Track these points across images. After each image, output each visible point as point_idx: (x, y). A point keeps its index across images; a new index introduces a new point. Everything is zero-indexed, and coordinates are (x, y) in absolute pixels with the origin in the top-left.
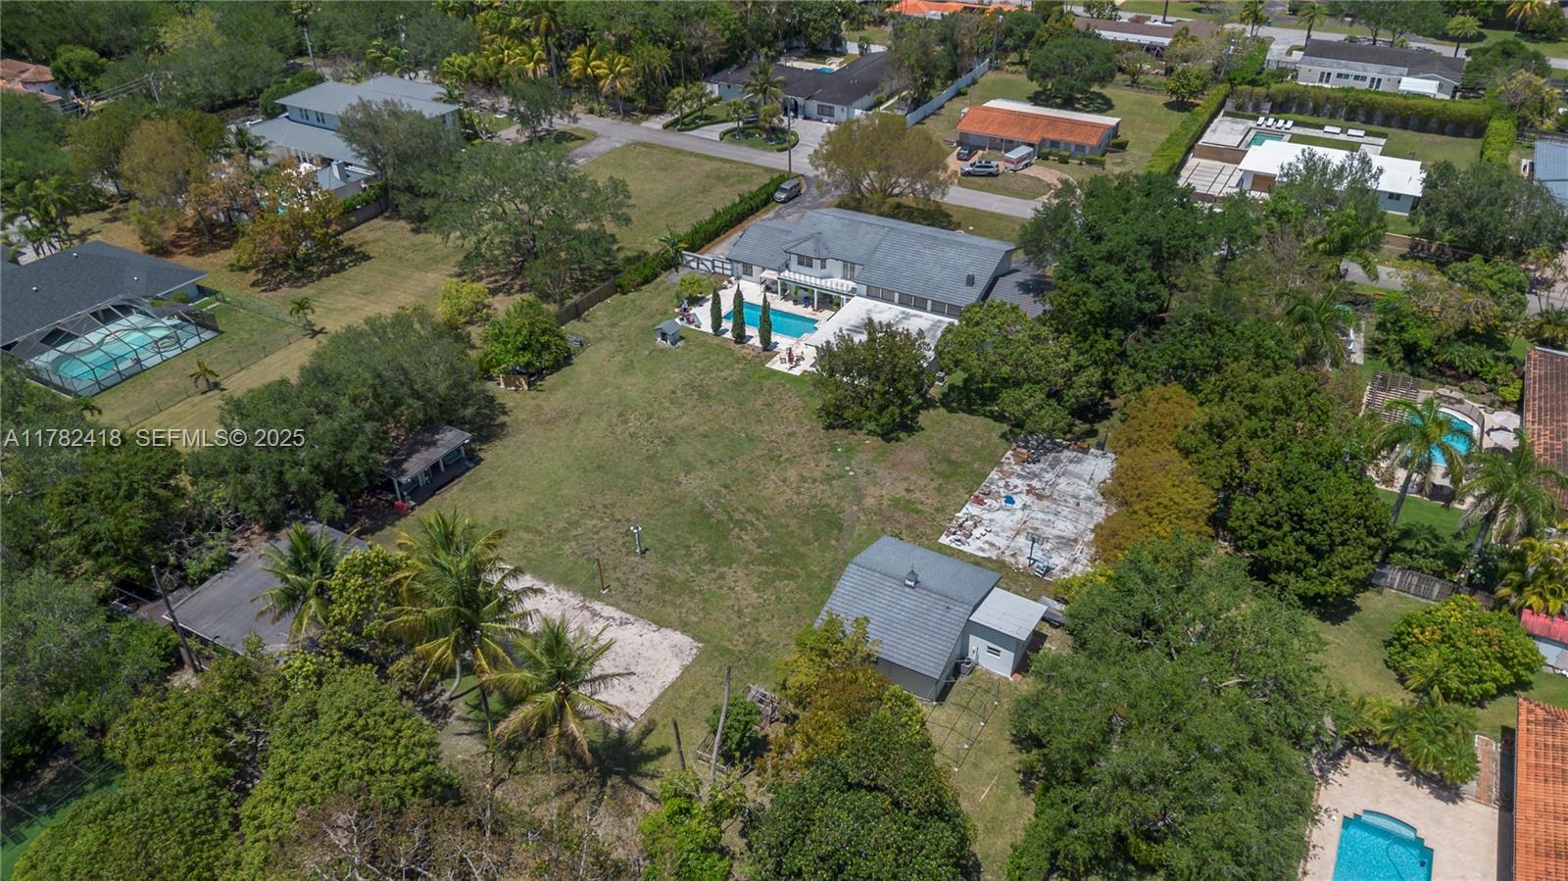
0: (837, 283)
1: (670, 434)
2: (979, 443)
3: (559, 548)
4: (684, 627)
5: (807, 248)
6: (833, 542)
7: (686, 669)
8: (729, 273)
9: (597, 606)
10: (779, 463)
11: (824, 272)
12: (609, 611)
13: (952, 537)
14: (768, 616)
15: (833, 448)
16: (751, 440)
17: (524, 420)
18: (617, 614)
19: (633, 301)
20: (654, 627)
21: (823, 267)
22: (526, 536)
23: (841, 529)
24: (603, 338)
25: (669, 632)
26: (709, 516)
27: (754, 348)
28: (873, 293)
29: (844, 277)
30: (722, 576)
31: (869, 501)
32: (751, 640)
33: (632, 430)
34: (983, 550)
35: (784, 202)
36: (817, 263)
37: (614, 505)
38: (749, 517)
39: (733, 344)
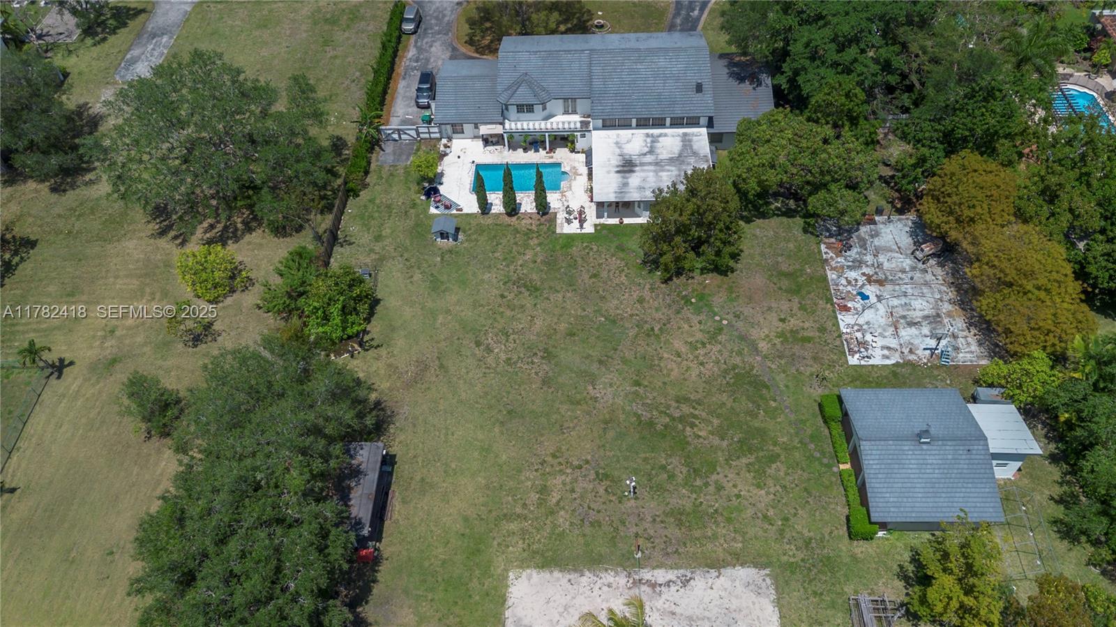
0: (563, 121)
1: (541, 346)
2: (791, 246)
3: (555, 526)
4: (738, 559)
5: (523, 95)
6: (773, 404)
7: (779, 603)
8: (438, 135)
9: (646, 574)
10: (657, 336)
11: (546, 113)
12: (661, 575)
13: (857, 356)
14: (793, 511)
15: (687, 300)
16: (614, 322)
17: (391, 389)
18: (671, 575)
19: (372, 201)
20: (714, 573)
21: (544, 109)
22: (513, 526)
23: (767, 387)
24: (382, 259)
25: (728, 571)
26: (651, 424)
27: (530, 216)
28: (608, 123)
29: (566, 112)
30: (720, 488)
31: (763, 346)
32: (800, 543)
33: (503, 356)
34: (888, 358)
35: (415, 32)
36: (538, 108)
37: (559, 449)
38: (686, 409)
39: (507, 219)
